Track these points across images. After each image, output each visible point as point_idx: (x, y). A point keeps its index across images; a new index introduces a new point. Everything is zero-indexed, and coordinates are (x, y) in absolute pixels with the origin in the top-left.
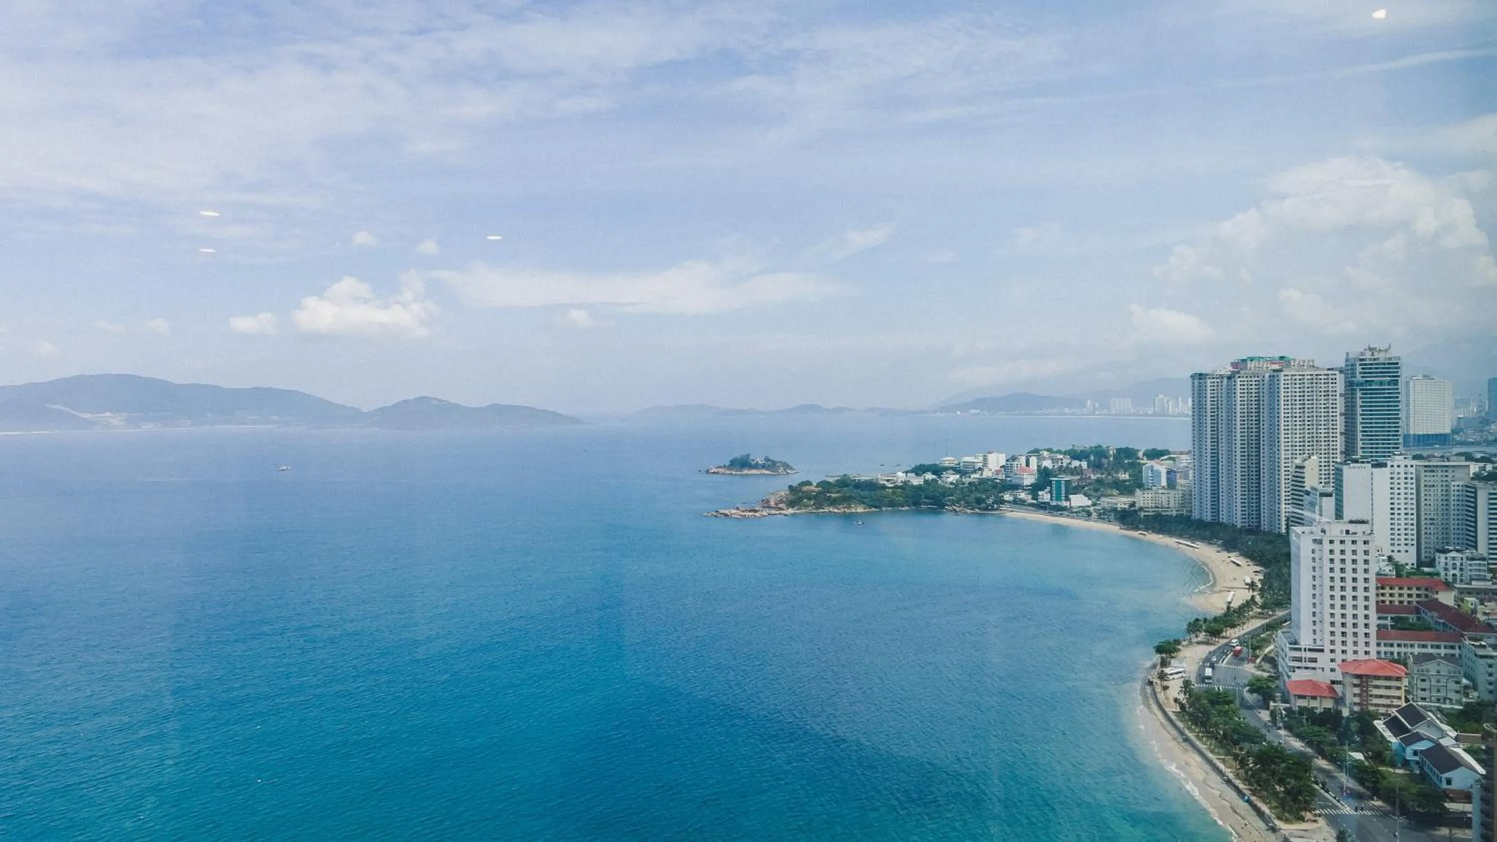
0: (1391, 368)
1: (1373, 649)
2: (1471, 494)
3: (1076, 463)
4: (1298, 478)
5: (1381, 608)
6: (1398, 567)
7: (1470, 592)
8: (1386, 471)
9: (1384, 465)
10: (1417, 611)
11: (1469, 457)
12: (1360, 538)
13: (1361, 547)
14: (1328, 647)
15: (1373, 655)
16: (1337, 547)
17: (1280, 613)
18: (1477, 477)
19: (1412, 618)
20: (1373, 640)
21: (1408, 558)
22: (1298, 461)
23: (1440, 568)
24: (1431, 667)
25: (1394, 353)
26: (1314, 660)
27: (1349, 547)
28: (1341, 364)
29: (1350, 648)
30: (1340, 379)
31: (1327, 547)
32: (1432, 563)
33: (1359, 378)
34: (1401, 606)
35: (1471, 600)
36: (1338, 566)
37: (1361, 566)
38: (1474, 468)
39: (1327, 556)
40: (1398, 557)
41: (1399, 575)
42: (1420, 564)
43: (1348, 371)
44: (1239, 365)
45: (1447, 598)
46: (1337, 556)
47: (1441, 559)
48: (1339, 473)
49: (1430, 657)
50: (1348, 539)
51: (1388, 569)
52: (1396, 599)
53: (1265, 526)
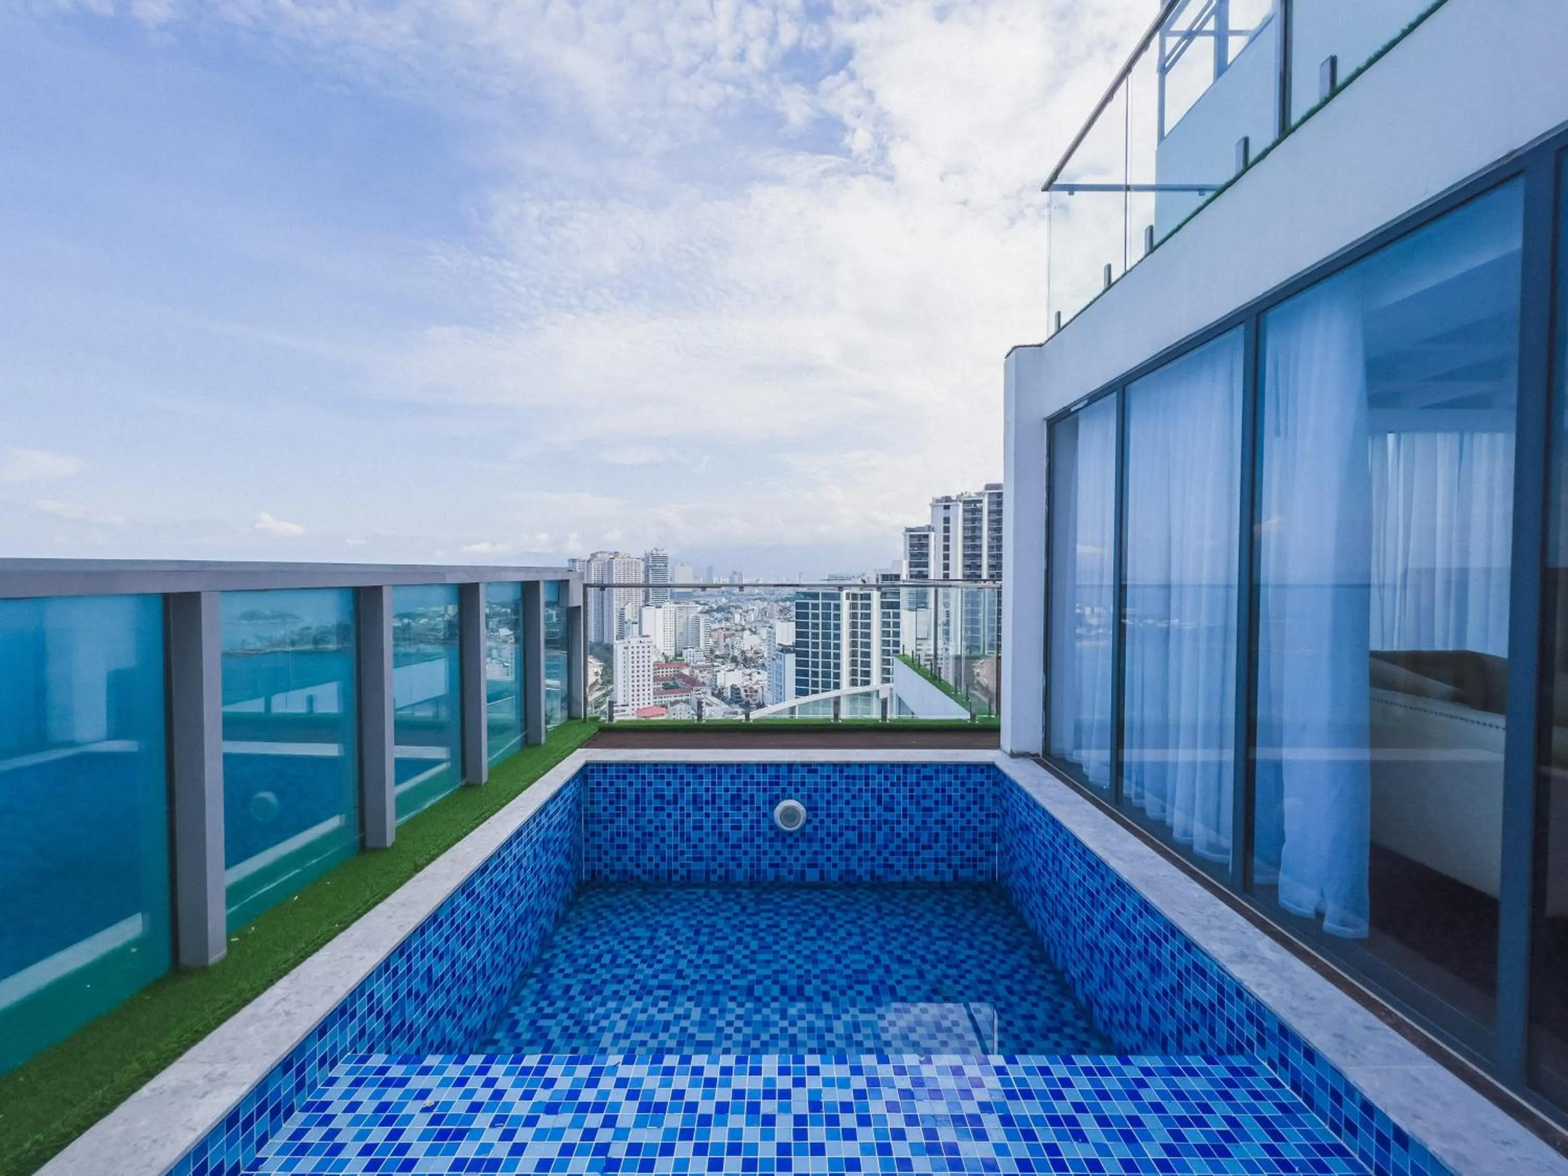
0: (664, 559)
1: (652, 701)
2: (697, 619)
3: (504, 610)
4: (622, 615)
5: (656, 679)
6: (666, 658)
7: (696, 668)
8: (661, 610)
9: (660, 607)
10: (673, 679)
11: (697, 603)
12: (646, 645)
13: (646, 650)
14: (631, 703)
15: (652, 704)
16: (635, 650)
17: (610, 687)
18: (701, 612)
19: (671, 683)
20: (652, 696)
21: (671, 654)
22: (622, 606)
23: (684, 655)
24: (678, 707)
25: (665, 551)
26: (624, 711)
27: (641, 650)
28: (643, 556)
29: (641, 702)
30: (642, 564)
31: (630, 650)
32: (681, 655)
33: (651, 564)
34: (667, 678)
35: (697, 671)
36: (636, 660)
37: (646, 659)
38: (700, 608)
39: (631, 655)
40: (666, 652)
41: (667, 662)
42: (676, 655)
43: (646, 559)
44: (593, 555)
45: (686, 671)
46: (635, 655)
47: (685, 652)
48: (640, 610)
49: (676, 702)
50: (641, 645)
51: (662, 659)
52: (665, 674)
53: (606, 641)
